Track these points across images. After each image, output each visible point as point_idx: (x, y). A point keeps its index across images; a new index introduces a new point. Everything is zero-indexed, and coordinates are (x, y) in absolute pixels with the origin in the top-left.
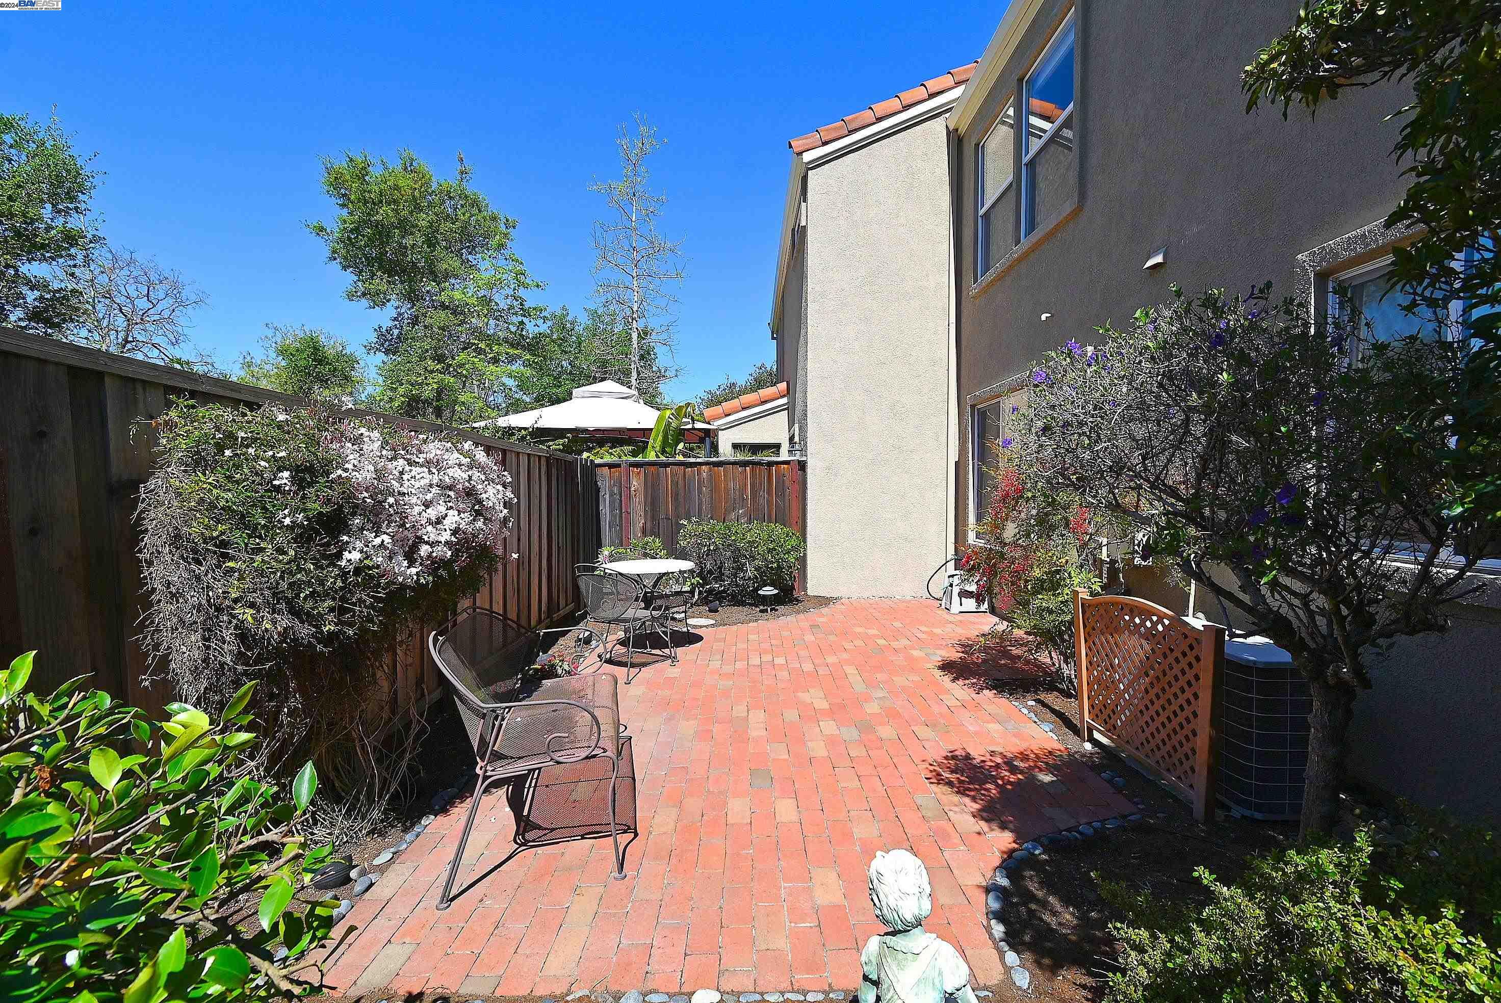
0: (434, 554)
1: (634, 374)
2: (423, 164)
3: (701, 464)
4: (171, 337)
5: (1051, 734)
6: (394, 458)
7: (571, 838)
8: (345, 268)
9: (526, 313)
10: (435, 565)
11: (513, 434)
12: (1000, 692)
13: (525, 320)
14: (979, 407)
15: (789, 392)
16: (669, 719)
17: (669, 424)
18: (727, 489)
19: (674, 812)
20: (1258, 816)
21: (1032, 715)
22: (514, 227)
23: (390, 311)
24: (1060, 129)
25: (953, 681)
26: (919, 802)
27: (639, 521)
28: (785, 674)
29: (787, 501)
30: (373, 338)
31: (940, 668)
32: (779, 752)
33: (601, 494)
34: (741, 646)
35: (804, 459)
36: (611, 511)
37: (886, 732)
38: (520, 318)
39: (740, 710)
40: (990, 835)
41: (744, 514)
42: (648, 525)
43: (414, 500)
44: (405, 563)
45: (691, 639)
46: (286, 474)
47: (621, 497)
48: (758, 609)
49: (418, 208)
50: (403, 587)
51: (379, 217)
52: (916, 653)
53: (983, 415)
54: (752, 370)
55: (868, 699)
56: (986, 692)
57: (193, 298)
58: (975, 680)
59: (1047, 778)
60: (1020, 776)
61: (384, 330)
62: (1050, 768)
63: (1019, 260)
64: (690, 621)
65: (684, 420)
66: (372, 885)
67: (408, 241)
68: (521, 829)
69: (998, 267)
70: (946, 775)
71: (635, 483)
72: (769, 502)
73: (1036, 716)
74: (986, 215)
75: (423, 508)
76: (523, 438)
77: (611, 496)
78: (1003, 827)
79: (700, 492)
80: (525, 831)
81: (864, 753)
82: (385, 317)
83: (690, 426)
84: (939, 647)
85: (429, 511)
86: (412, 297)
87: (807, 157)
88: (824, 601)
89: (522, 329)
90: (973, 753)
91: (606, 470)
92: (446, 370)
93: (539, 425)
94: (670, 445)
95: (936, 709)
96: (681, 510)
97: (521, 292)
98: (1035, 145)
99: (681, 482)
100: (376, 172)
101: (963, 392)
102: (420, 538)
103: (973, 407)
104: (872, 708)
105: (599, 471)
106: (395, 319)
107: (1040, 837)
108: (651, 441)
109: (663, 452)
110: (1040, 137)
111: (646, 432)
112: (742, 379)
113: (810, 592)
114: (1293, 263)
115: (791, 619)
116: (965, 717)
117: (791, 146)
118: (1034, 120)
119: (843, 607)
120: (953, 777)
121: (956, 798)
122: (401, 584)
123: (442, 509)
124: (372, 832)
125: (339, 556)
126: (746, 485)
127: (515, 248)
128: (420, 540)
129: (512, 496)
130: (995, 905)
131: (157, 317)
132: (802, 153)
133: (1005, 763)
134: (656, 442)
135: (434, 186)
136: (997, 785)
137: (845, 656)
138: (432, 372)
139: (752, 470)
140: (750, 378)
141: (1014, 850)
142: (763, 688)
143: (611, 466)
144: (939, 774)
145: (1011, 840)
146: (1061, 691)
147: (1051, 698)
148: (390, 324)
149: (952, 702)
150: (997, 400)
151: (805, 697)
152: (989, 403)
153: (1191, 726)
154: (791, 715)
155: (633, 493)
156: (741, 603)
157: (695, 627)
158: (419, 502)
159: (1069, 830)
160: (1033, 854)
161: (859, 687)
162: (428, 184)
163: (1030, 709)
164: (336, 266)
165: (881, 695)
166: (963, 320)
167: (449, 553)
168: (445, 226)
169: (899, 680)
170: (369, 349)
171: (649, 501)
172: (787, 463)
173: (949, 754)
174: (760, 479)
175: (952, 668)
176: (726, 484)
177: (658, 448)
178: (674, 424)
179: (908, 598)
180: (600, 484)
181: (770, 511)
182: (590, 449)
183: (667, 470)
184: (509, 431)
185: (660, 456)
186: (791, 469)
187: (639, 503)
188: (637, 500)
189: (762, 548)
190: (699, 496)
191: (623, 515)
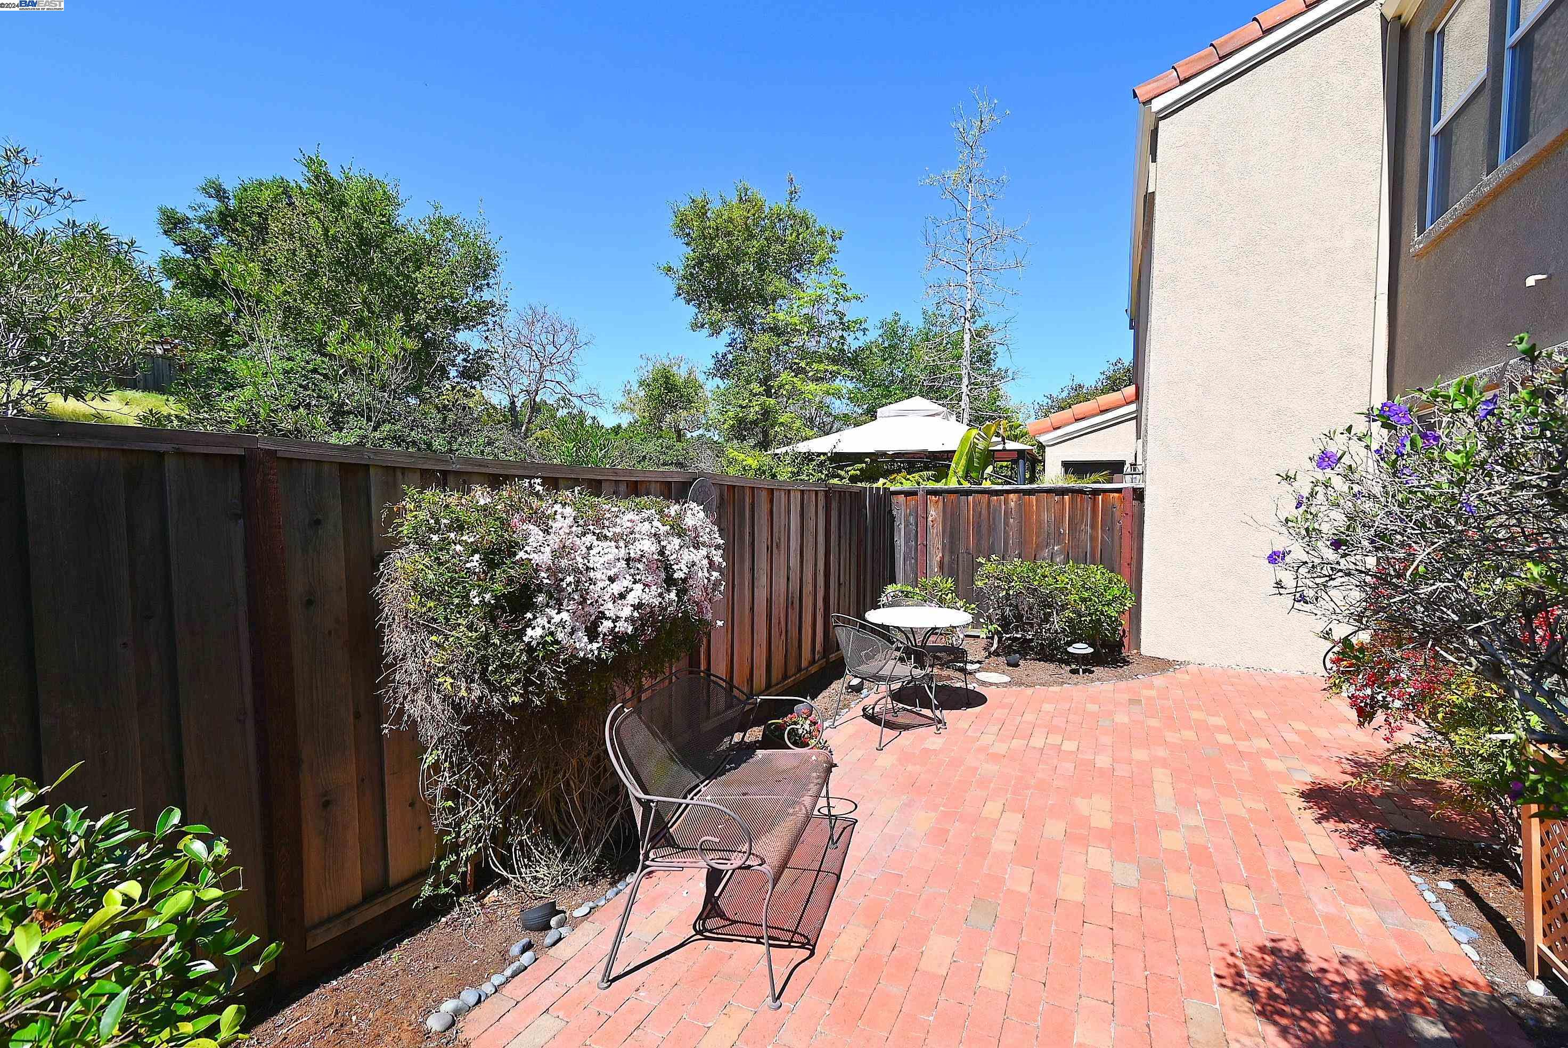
0: (617, 630)
1: (965, 381)
2: (757, 192)
3: (1008, 492)
4: (569, 374)
5: (1468, 949)
6: (584, 534)
7: (745, 938)
8: (688, 302)
9: (846, 328)
10: (617, 639)
11: (812, 460)
12: (1395, 855)
13: (845, 334)
15: (1138, 396)
16: (909, 805)
17: (975, 445)
18: (1039, 521)
19: (864, 933)
21: (1441, 907)
22: (840, 238)
23: (724, 338)
25: (1319, 820)
26: (1191, 1013)
27: (936, 556)
28: (1069, 766)
29: (1116, 538)
30: (710, 363)
31: (1303, 795)
32: (1020, 880)
33: (896, 524)
34: (1029, 717)
35: (1143, 486)
36: (906, 543)
37: (1180, 884)
38: (840, 333)
39: (992, 809)
41: (1060, 551)
42: (946, 559)
43: (598, 575)
44: (586, 639)
45: (973, 699)
46: (477, 557)
47: (917, 527)
48: (1068, 668)
49: (751, 236)
50: (585, 660)
51: (715, 251)
52: (1272, 765)
54: (1106, 367)
55: (1171, 823)
56: (1370, 850)
57: (584, 340)
58: (1356, 826)
59: (1433, 1029)
60: (1382, 1013)
61: (720, 356)
62: (1444, 1013)
63: (1493, 196)
64: (981, 676)
66: (560, 939)
67: (740, 270)
68: (705, 914)
69: (1458, 207)
70: (1252, 978)
71: (933, 513)
72: (1093, 539)
73: (1448, 909)
74: (1446, 131)
75: (608, 582)
76: (822, 464)
77: (906, 526)
79: (1006, 524)
80: (708, 917)
81: (1135, 911)
82: (720, 344)
83: (1000, 447)
84: (1313, 760)
85: (614, 586)
86: (745, 322)
87: (1157, 105)
88: (1161, 665)
89: (843, 344)
90: (1311, 952)
91: (902, 498)
92: (768, 393)
94: (976, 470)
95: (1272, 863)
96: (985, 544)
97: (841, 306)
99: (984, 512)
100: (715, 206)
101: (1398, 391)
102: (603, 613)
104: (1171, 840)
105: (894, 499)
106: (730, 345)
108: (953, 465)
109: (966, 476)
111: (949, 454)
112: (1091, 379)
113: (1143, 651)
115: (1108, 686)
116: (1318, 886)
117: (1135, 96)
119: (1187, 677)
120: (1262, 984)
122: (581, 659)
123: (627, 583)
124: (584, 879)
125: (522, 633)
126: (1063, 516)
127: (839, 262)
128: (602, 616)
129: (721, 560)
131: (560, 360)
132: (1149, 101)
133: (1362, 982)
134: (958, 466)
135: (767, 210)
136: (1334, 1019)
137: (1162, 752)
138: (755, 395)
139: (1072, 501)
140: (1102, 377)
142: (1033, 782)
143: (908, 494)
144: (1240, 974)
147: (1488, 884)
148: (724, 350)
149: (1304, 856)
151: (1082, 805)
154: (1055, 829)
155: (930, 523)
156: (1047, 659)
157: (983, 683)
158: (604, 577)
161: (1166, 803)
162: (761, 208)
163: (1441, 895)
164: (681, 301)
165: (1192, 823)
166: (1401, 289)
167: (630, 628)
168: (776, 248)
169: (1230, 806)
170: (710, 375)
171: (948, 534)
172: (1119, 491)
173: (1269, 944)
174: (1082, 510)
175: (1325, 798)
176: (1038, 515)
177: (960, 474)
178: (981, 445)
179: (1293, 673)
180: (894, 513)
181: (1093, 549)
182: (886, 474)
183: (970, 498)
184: (809, 457)
185: (962, 482)
186: (1124, 499)
187: (937, 534)
188: (935, 531)
189: (1073, 598)
190: (1005, 528)
191: (919, 547)
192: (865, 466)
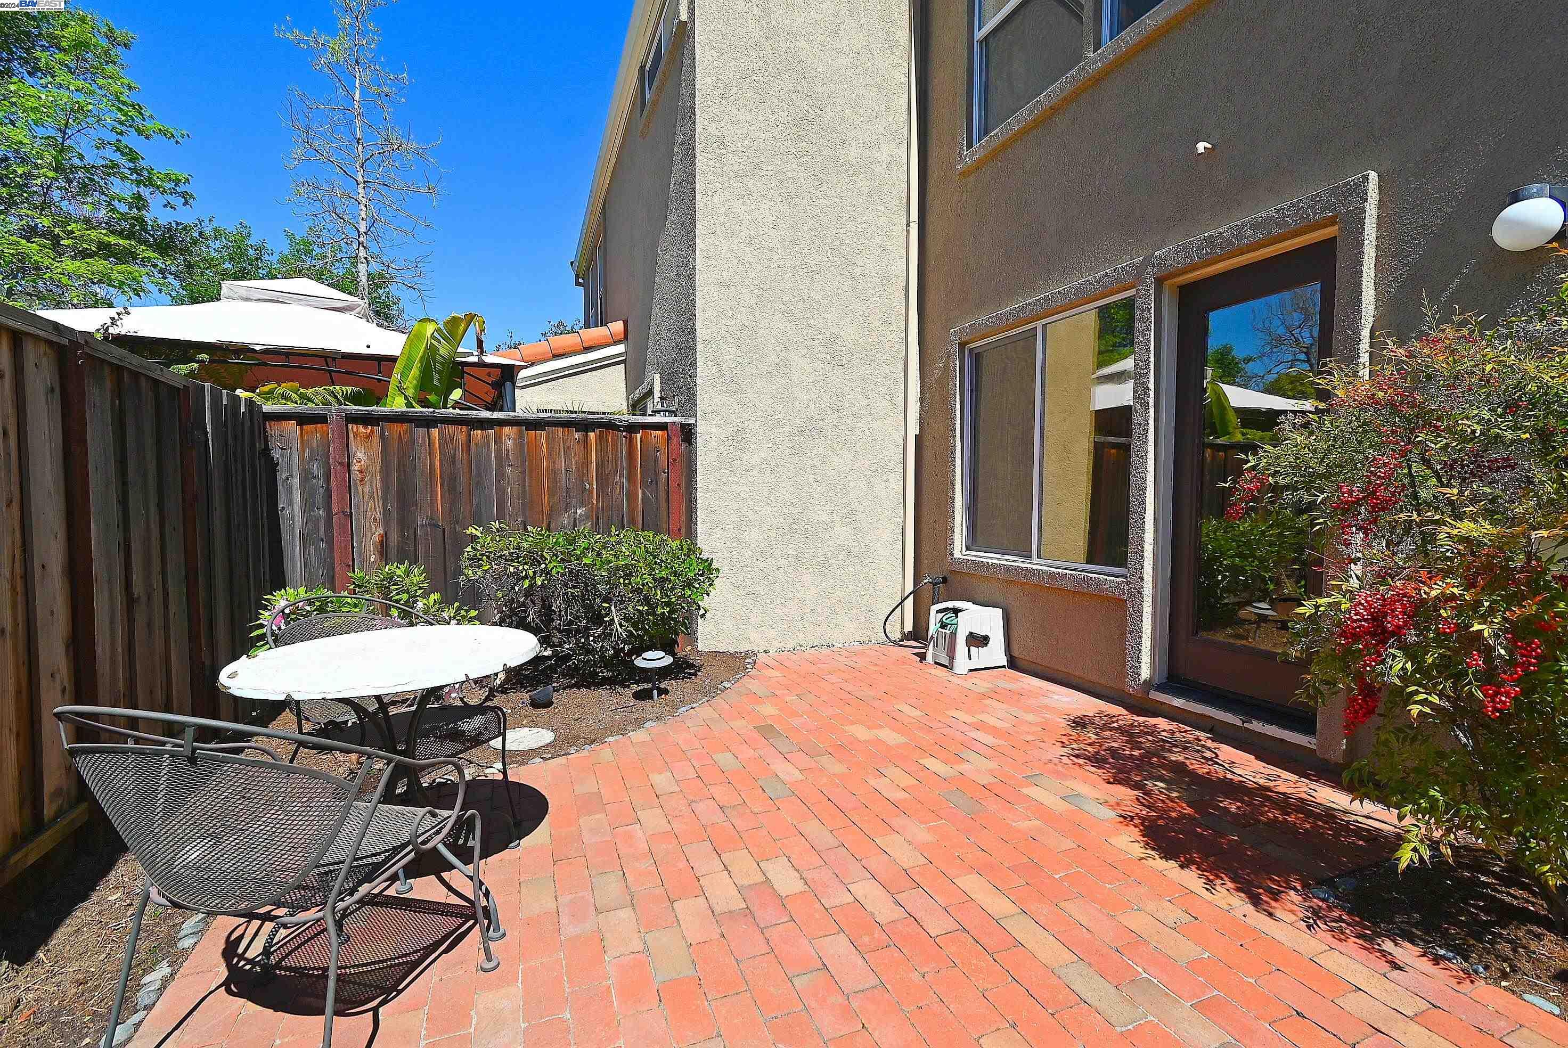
3: (501, 423)
14: (972, 345)
17: (432, 349)
18: (553, 473)
27: (371, 532)
29: (662, 494)
33: (281, 476)
35: (692, 421)
36: (305, 513)
41: (587, 517)
42: (393, 539)
47: (328, 482)
48: (629, 693)
53: (977, 357)
65: (464, 345)
71: (361, 456)
72: (631, 496)
77: (304, 480)
79: (501, 475)
83: (474, 359)
91: (291, 427)
94: (435, 388)
96: (463, 509)
99: (461, 456)
103: (962, 345)
105: (273, 429)
108: (395, 379)
109: (421, 398)
113: (702, 646)
126: (588, 463)
134: (405, 379)
139: (601, 440)
143: (303, 419)
152: (1005, 335)
155: (356, 475)
171: (393, 490)
174: (614, 453)
176: (552, 461)
177: (410, 392)
178: (443, 351)
180: (276, 454)
181: (632, 511)
183: (435, 432)
185: (415, 404)
186: (669, 438)
187: (371, 496)
188: (367, 489)
189: (643, 578)
190: (498, 482)
191: (335, 518)
192: (196, 365)
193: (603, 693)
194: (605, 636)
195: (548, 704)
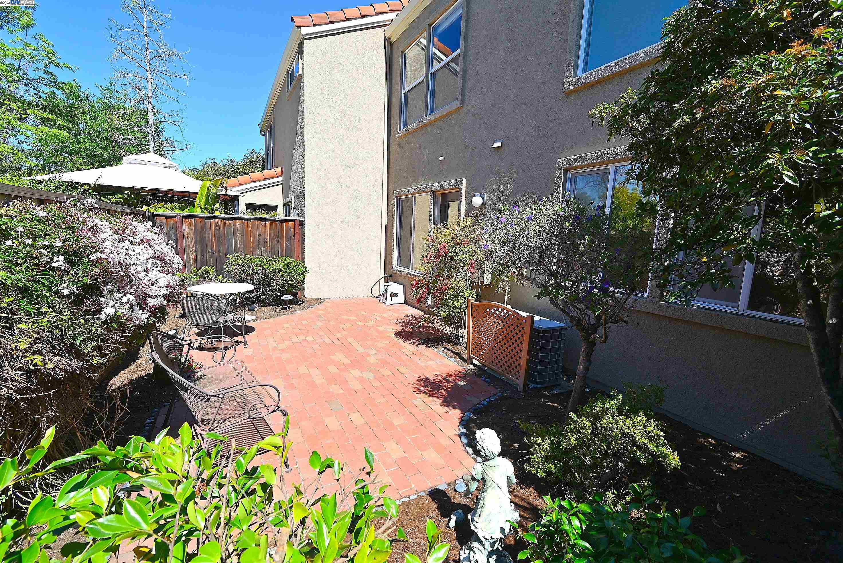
0: (156, 304)
1: (152, 143)
3: (235, 219)
5: (455, 363)
11: (77, 188)
12: (427, 345)
14: (400, 198)
15: (283, 174)
17: (209, 190)
18: (254, 236)
20: (539, 386)
21: (445, 355)
24: (450, 61)
25: (405, 341)
26: (416, 403)
27: (191, 254)
28: (317, 346)
29: (292, 244)
31: (395, 335)
32: (336, 389)
35: (303, 219)
37: (386, 372)
39: (302, 370)
40: (450, 413)
41: (266, 252)
42: (199, 257)
44: (140, 312)
46: (61, 259)
47: (176, 238)
48: (279, 308)
50: (139, 327)
52: (380, 329)
53: (402, 202)
54: (246, 153)
55: (367, 355)
56: (421, 346)
58: (414, 340)
59: (462, 383)
60: (452, 384)
62: (462, 379)
63: (427, 125)
65: (220, 188)
69: (412, 126)
70: (422, 389)
71: (187, 229)
72: (282, 244)
74: (407, 94)
75: (145, 273)
76: (86, 191)
77: (168, 237)
78: (454, 408)
79: (235, 236)
81: (380, 384)
83: (224, 193)
84: (389, 324)
87: (305, 31)
88: (317, 301)
90: (429, 377)
91: (163, 219)
93: (101, 182)
94: (210, 205)
95: (403, 357)
96: (223, 248)
97: (52, 69)
98: (437, 66)
99: (221, 229)
101: (391, 188)
102: (147, 294)
103: (397, 197)
104: (372, 360)
107: (469, 409)
108: (197, 201)
109: (205, 208)
110: (439, 62)
111: (193, 195)
113: (307, 296)
114: (555, 163)
115: (299, 313)
116: (417, 359)
117: (293, 21)
118: (436, 51)
119: (327, 304)
120: (425, 389)
121: (431, 399)
122: (138, 325)
125: (100, 311)
126: (266, 233)
130: (465, 441)
133: (443, 379)
134: (200, 201)
136: (445, 390)
137: (345, 333)
139: (270, 225)
141: (462, 417)
143: (167, 217)
144: (419, 389)
145: (460, 413)
146: (452, 342)
147: (450, 346)
149: (409, 353)
150: (412, 196)
151: (335, 358)
152: (406, 197)
153: (519, 355)
154: (333, 369)
155: (186, 236)
156: (267, 305)
157: (246, 321)
159: (478, 404)
160: (470, 417)
161: (361, 350)
165: (373, 353)
169: (380, 345)
171: (198, 241)
172: (293, 221)
173: (419, 379)
174: (275, 230)
175: (401, 335)
176: (253, 232)
177: (203, 207)
178: (213, 191)
179: (361, 297)
181: (282, 249)
182: (148, 204)
183: (211, 221)
184: (73, 186)
185: (205, 211)
186: (295, 225)
187: (191, 242)
188: (189, 240)
189: (284, 273)
190: (235, 239)
191: (179, 250)
192: (126, 196)
193: (272, 308)
194: (272, 290)
195: (254, 310)
